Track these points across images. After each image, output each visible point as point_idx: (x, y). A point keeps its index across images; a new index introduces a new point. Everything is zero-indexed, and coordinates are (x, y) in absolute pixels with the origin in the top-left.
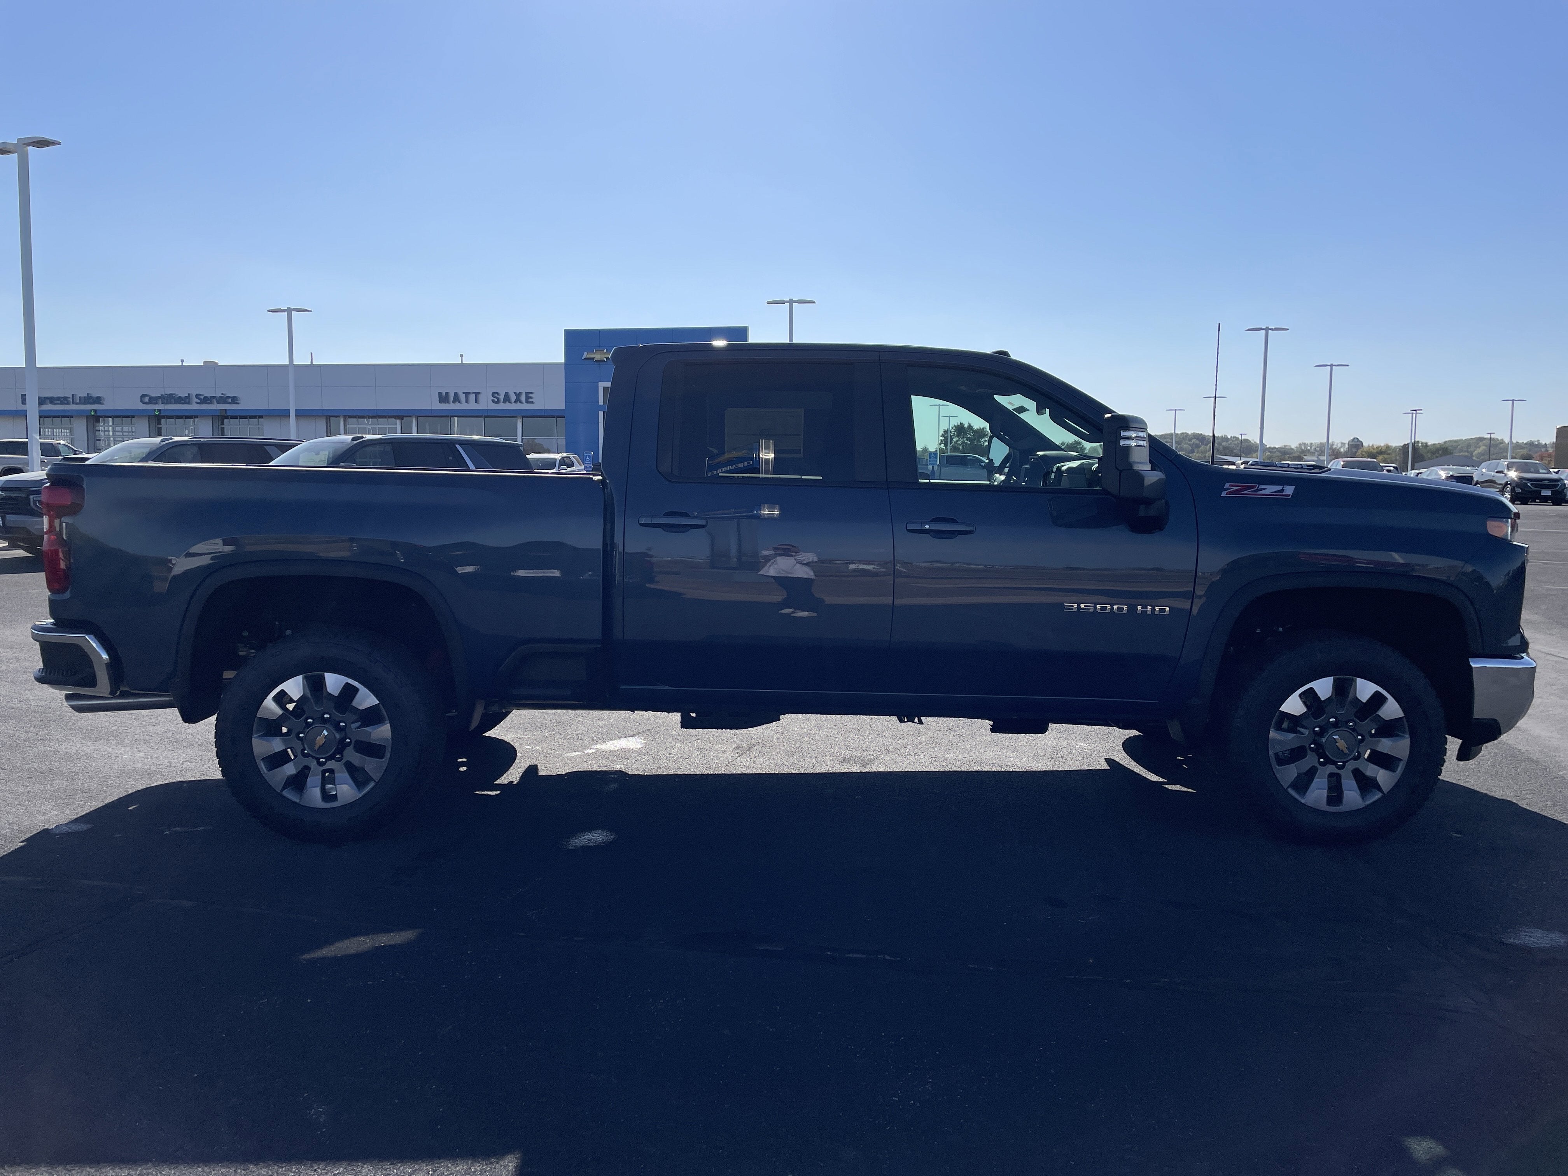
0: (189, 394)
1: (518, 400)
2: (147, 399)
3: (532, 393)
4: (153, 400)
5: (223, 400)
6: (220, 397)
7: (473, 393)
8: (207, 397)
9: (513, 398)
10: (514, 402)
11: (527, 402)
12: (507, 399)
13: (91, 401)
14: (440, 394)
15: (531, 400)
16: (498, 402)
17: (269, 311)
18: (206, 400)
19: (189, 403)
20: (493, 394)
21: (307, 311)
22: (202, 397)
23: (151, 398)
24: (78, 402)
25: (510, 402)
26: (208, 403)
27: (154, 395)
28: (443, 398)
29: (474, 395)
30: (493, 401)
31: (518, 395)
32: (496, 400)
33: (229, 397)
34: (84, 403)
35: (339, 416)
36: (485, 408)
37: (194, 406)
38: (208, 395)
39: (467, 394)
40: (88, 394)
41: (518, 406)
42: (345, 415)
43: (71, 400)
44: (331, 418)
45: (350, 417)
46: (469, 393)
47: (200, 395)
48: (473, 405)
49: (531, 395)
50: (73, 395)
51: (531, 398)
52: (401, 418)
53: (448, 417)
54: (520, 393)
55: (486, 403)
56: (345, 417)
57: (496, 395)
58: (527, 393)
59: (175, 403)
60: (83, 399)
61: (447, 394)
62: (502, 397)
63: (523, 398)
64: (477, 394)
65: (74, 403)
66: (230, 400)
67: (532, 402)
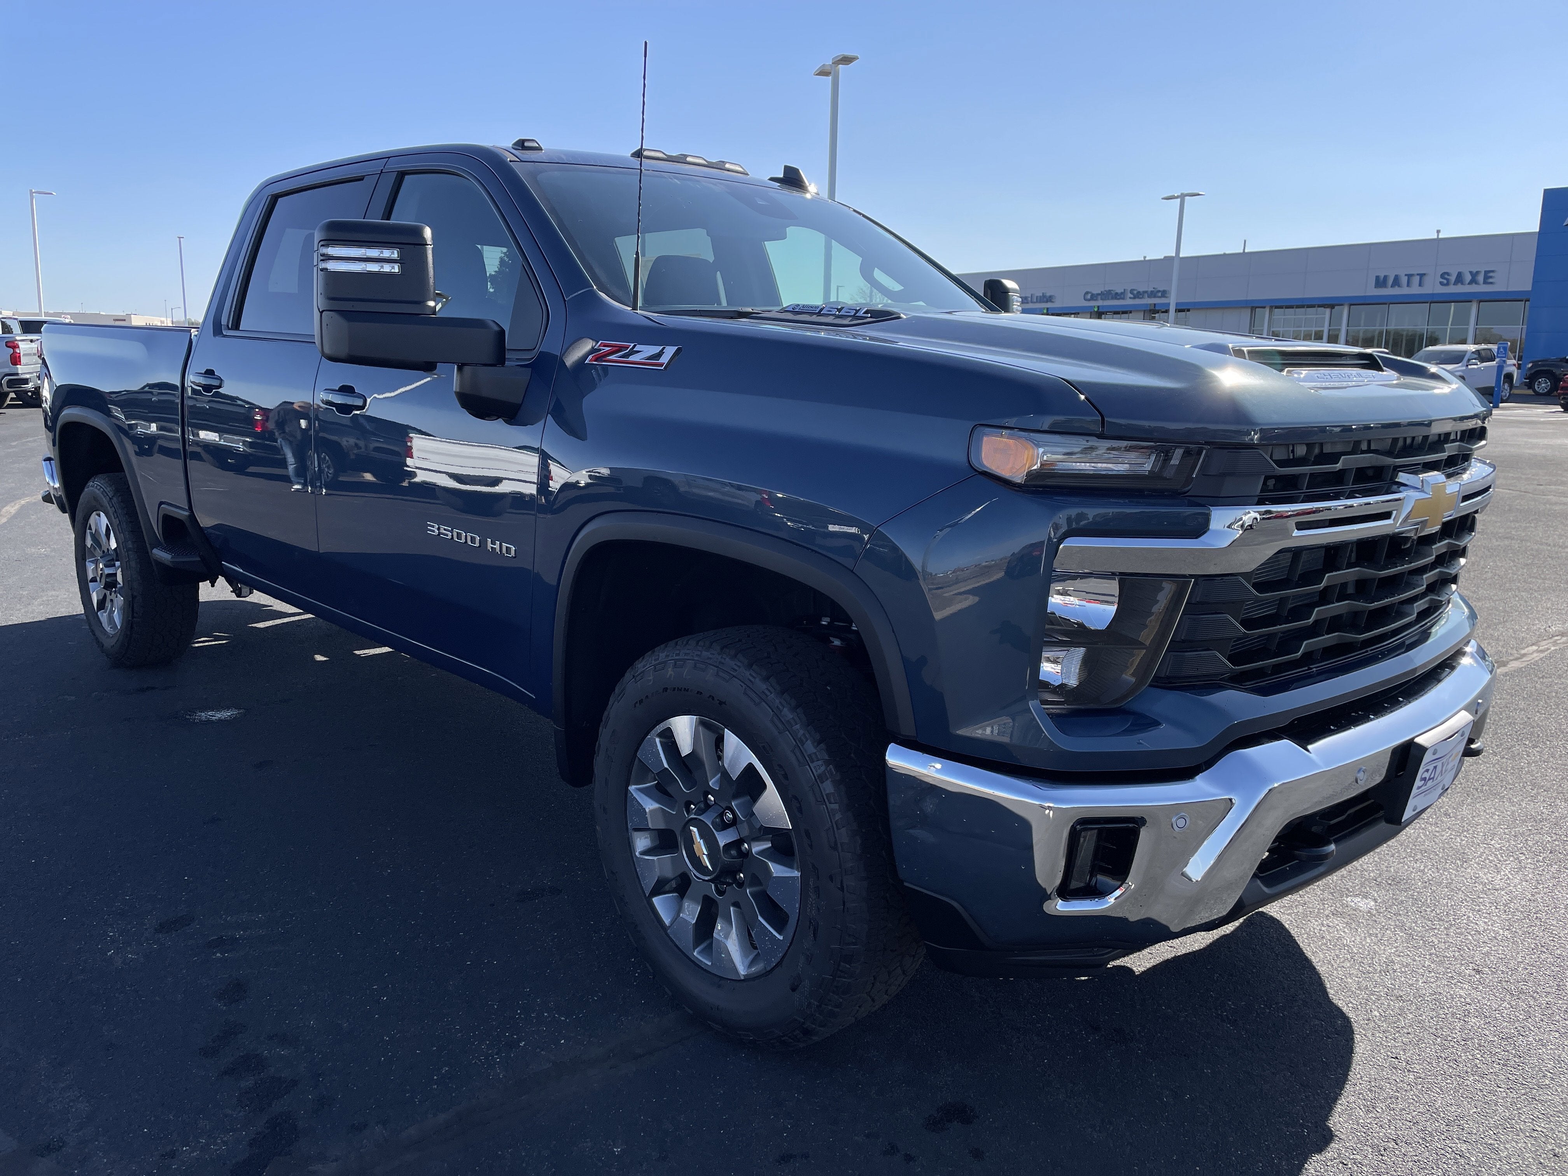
0: (1124, 290)
1: (1474, 281)
2: (1089, 296)
3: (1493, 271)
4: (1094, 297)
5: (1153, 294)
6: (1151, 291)
7: (1418, 274)
8: (1139, 292)
9: (1468, 278)
10: (1469, 284)
11: (1485, 282)
12: (1459, 279)
13: (1045, 299)
14: (1377, 277)
15: (1490, 280)
16: (1448, 284)
17: (1162, 199)
18: (1138, 295)
19: (1123, 299)
20: (1442, 276)
21: (1199, 195)
22: (1135, 292)
23: (1092, 295)
24: (1035, 301)
25: (1462, 284)
26: (1141, 298)
27: (1095, 292)
28: (1381, 282)
29: (1418, 277)
30: (1441, 283)
31: (1474, 275)
32: (1445, 281)
33: (1159, 291)
34: (1040, 302)
35: (1264, 307)
36: (1430, 292)
37: (1128, 302)
38: (1141, 290)
39: (1409, 276)
40: (1043, 293)
41: (1474, 289)
42: (1272, 305)
43: (1030, 299)
44: (1257, 309)
45: (1277, 307)
46: (1412, 275)
47: (1134, 290)
48: (1415, 290)
49: (1491, 274)
50: (1032, 295)
51: (1491, 277)
52: (1332, 307)
53: (1386, 304)
54: (1478, 273)
55: (1432, 286)
56: (1271, 307)
57: (1446, 276)
58: (1486, 272)
59: (1112, 298)
60: (1039, 298)
61: (1386, 277)
62: (1453, 278)
63: (1481, 278)
64: (1422, 276)
65: (1032, 302)
66: (1160, 294)
67: (1491, 283)
